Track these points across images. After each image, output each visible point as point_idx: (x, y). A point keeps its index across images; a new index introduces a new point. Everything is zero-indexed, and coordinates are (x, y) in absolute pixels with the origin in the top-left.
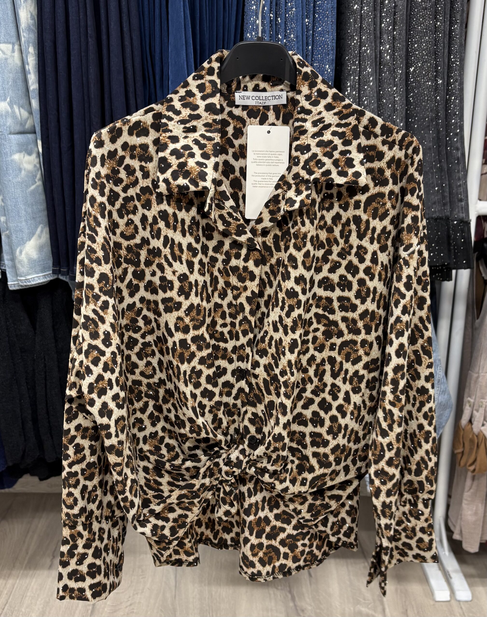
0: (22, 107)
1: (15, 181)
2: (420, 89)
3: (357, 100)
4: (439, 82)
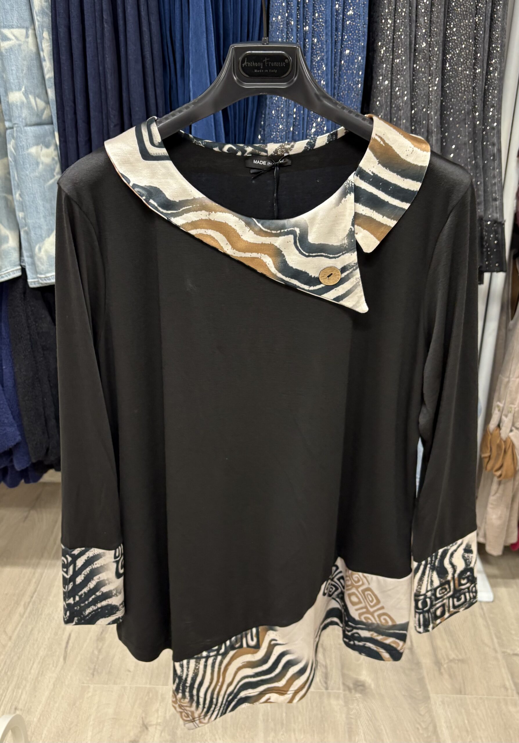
0: (39, 96)
1: (32, 175)
2: (457, 79)
3: (390, 90)
4: (477, 71)
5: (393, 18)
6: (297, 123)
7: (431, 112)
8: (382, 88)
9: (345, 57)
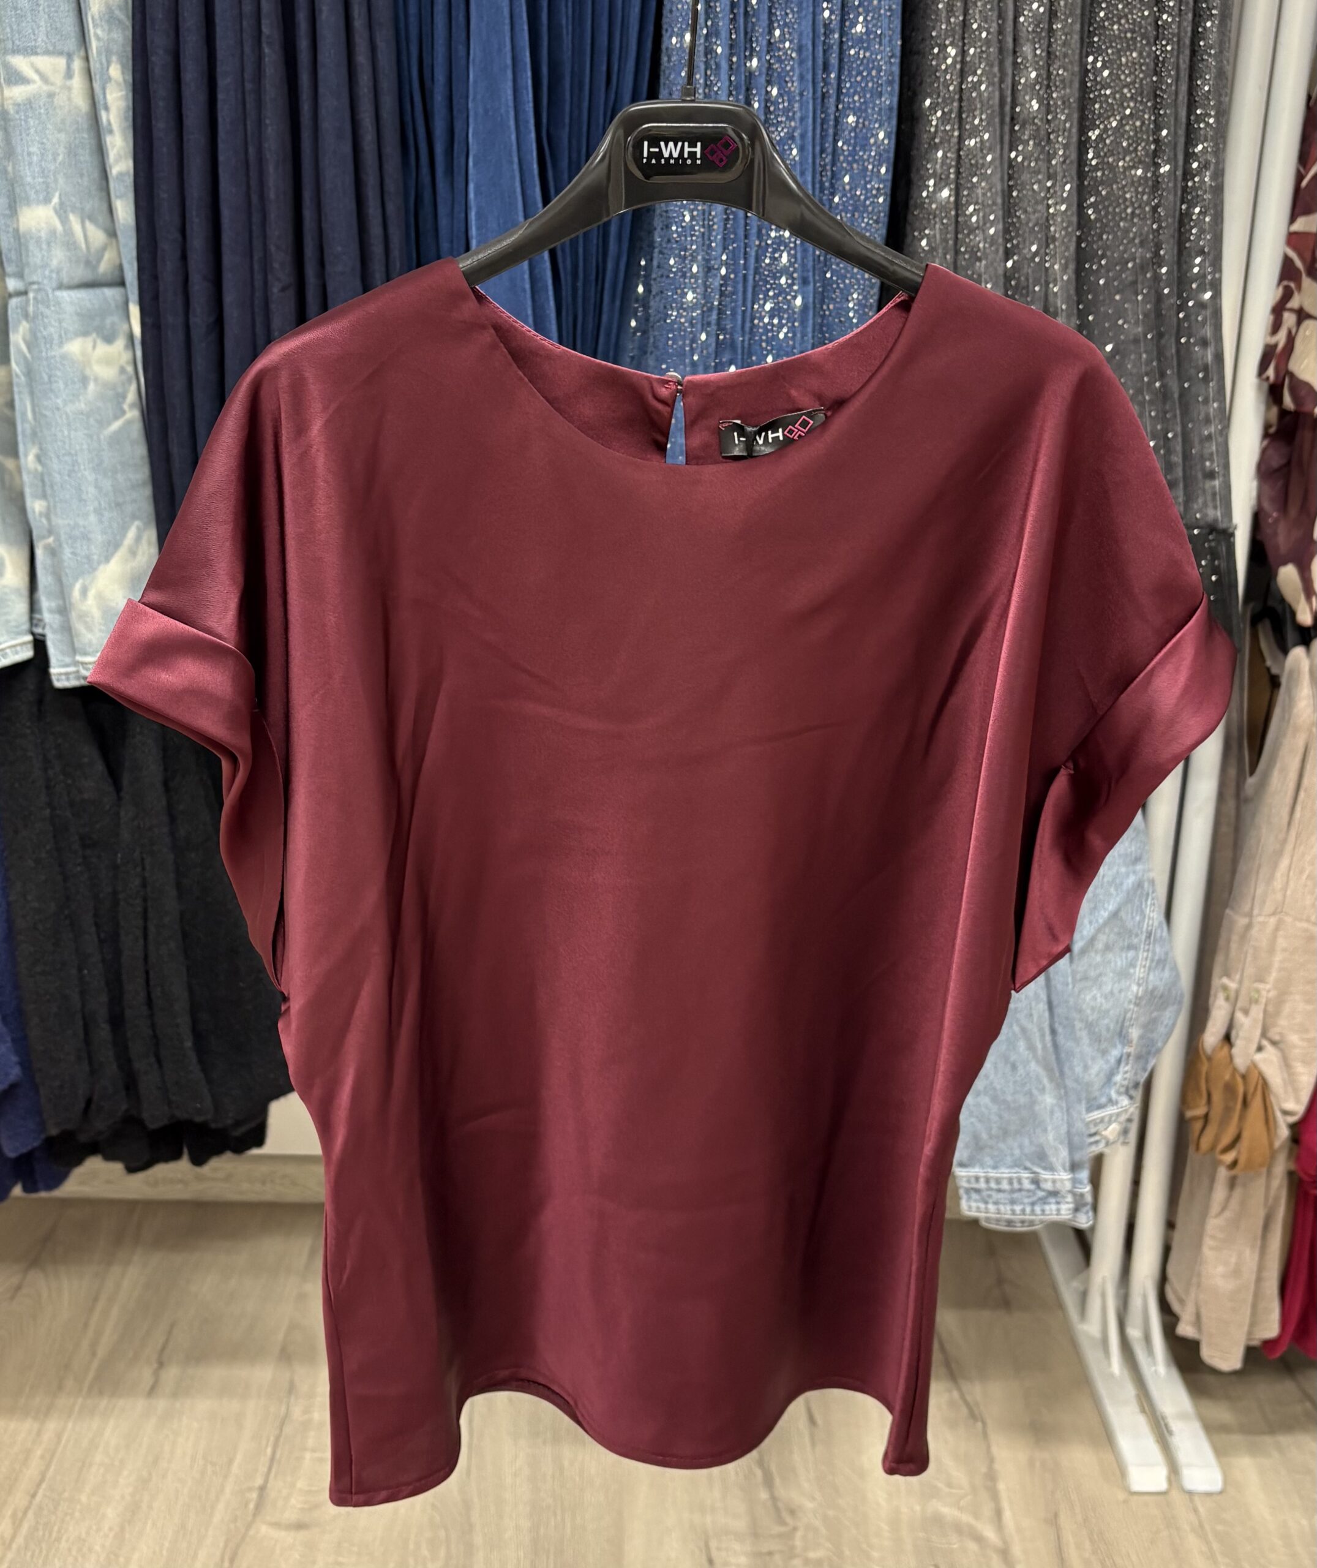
0: (91, 218)
1: (69, 408)
2: (1115, 187)
3: (953, 213)
4: (1162, 170)
5: (960, 44)
6: (729, 288)
7: (1052, 266)
8: (934, 206)
9: (846, 133)
